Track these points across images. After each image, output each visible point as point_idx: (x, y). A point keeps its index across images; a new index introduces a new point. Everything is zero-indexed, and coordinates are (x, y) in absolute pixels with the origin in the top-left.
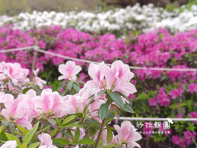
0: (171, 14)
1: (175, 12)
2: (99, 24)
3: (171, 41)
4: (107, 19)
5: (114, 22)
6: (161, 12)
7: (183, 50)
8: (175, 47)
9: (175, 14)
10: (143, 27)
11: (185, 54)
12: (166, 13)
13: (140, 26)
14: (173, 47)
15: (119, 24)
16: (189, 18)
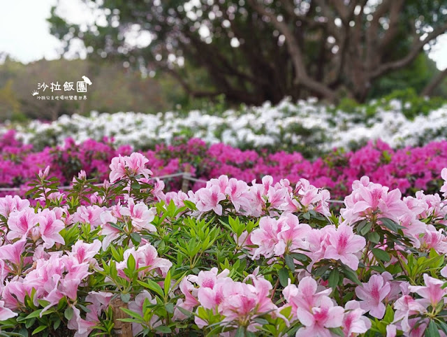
0: (353, 116)
1: (360, 113)
2: (234, 135)
3: (405, 161)
4: (248, 126)
5: (262, 131)
6: (334, 112)
7: (428, 174)
8: (414, 170)
9: (360, 117)
10: (318, 142)
11: (432, 181)
12: (342, 115)
13: (311, 139)
14: (410, 170)
15: (271, 135)
16: (400, 125)
